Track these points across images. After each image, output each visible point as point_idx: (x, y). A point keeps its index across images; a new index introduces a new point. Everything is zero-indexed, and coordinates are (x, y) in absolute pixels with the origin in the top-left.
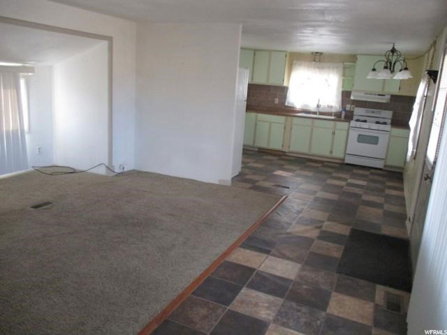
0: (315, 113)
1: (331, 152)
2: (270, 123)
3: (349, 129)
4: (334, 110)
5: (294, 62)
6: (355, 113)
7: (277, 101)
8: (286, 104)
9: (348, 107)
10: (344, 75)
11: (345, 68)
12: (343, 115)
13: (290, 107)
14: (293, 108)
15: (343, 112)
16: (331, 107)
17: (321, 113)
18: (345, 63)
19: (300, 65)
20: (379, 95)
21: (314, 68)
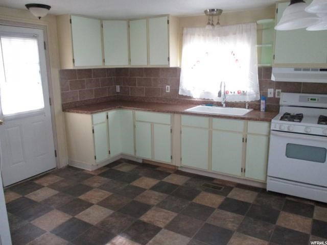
0: (219, 104)
1: (243, 170)
2: (152, 124)
3: (269, 133)
4: (248, 99)
5: (185, 31)
6: (281, 103)
7: (168, 89)
8: (180, 93)
9: (270, 92)
10: (259, 42)
11: (259, 30)
12: (263, 107)
13: (186, 97)
14: (190, 97)
15: (263, 102)
16: (244, 94)
17: (229, 105)
18: (259, 22)
19: (193, 34)
20: (321, 70)
21: (214, 36)
